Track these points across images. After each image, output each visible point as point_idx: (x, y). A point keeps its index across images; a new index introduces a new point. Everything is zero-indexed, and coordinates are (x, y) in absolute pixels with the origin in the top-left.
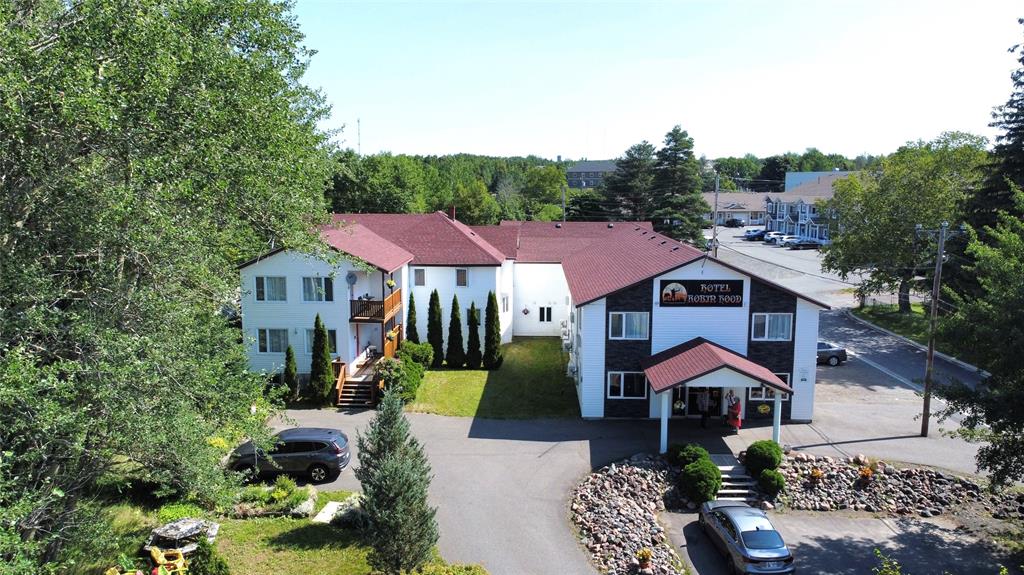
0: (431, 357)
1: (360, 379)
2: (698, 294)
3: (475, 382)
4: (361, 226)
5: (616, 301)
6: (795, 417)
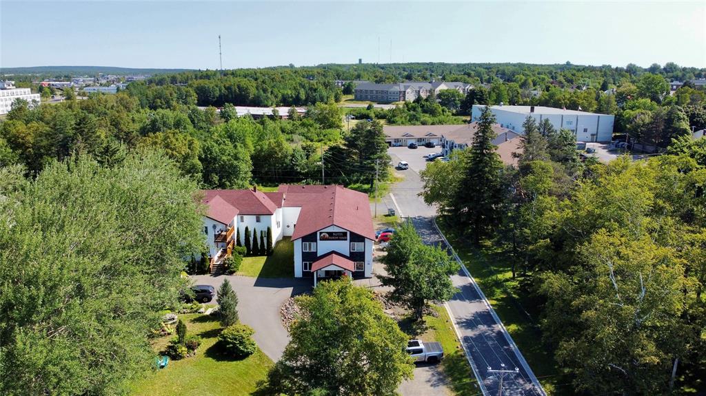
0: (246, 252)
1: (218, 263)
2: (332, 236)
3: (261, 261)
4: (218, 197)
5: (305, 239)
6: (366, 276)
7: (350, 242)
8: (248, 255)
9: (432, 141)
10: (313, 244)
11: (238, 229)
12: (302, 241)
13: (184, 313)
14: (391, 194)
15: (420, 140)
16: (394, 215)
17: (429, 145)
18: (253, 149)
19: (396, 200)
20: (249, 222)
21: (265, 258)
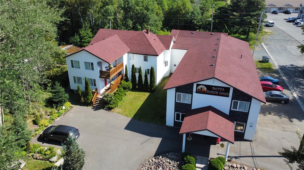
0: (131, 87)
1: (102, 97)
2: (211, 90)
3: (144, 96)
4: (116, 36)
5: (179, 89)
6: (245, 138)
7: (232, 99)
8: (134, 89)
9: (288, 10)
10: (188, 96)
11: (126, 66)
12: (176, 91)
13: (37, 159)
14: (263, 44)
15: (280, 9)
16: (268, 62)
17: (287, 12)
18: (167, 7)
19: (267, 49)
20: (137, 61)
21: (147, 94)
